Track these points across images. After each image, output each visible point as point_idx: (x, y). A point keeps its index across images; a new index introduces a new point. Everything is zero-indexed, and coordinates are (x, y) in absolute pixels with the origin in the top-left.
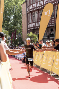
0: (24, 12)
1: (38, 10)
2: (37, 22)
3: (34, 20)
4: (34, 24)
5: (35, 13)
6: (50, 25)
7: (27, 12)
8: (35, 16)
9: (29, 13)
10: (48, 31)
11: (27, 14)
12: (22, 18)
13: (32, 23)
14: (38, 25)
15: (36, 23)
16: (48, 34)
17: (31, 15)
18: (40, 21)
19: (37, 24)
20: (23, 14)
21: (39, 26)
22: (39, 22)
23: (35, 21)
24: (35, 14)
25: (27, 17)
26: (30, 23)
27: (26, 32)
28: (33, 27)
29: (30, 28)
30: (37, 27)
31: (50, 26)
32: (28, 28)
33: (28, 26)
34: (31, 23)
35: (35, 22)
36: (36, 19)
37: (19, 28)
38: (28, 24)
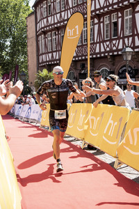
0: (31, 33)
1: (58, 29)
2: (56, 51)
3: (49, 47)
4: (50, 55)
5: (51, 34)
6: (80, 56)
7: (37, 32)
8: (51, 40)
9: (40, 34)
10: (76, 69)
11: (37, 36)
12: (28, 44)
13: (46, 53)
14: (57, 58)
15: (54, 54)
16: (76, 74)
17: (45, 38)
18: (61, 50)
19: (56, 56)
20: (29, 37)
21: (59, 60)
22: (59, 51)
23: (52, 49)
24: (51, 37)
25: (37, 41)
26: (42, 54)
27: (36, 70)
28: (48, 62)
29: (43, 62)
30: (56, 60)
31: (80, 58)
32: (38, 63)
33: (38, 59)
34: (44, 54)
35: (52, 52)
36: (54, 45)
37: (22, 62)
38: (38, 56)
